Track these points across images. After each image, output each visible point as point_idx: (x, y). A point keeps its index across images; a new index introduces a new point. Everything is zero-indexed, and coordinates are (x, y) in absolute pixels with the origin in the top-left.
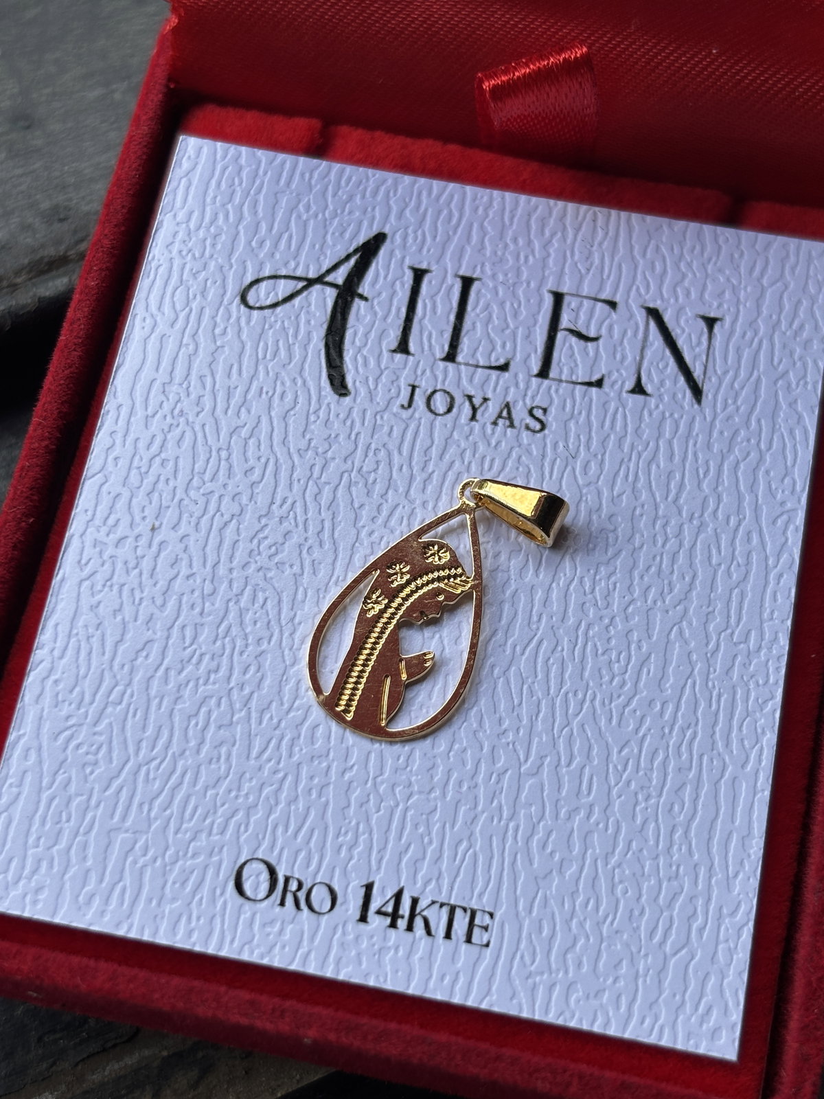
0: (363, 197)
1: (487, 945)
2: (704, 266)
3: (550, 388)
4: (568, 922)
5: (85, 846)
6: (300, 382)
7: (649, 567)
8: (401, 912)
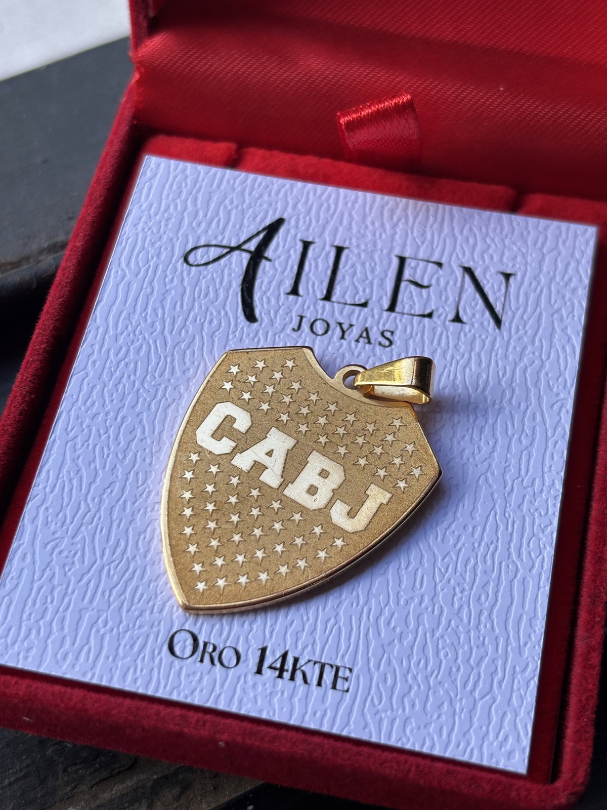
0: (270, 195)
1: (347, 691)
3: (395, 318)
6: (223, 313)
7: (464, 436)
8: (286, 667)
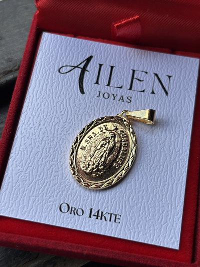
2: (168, 64)
4: (138, 217)
5: (24, 200)
